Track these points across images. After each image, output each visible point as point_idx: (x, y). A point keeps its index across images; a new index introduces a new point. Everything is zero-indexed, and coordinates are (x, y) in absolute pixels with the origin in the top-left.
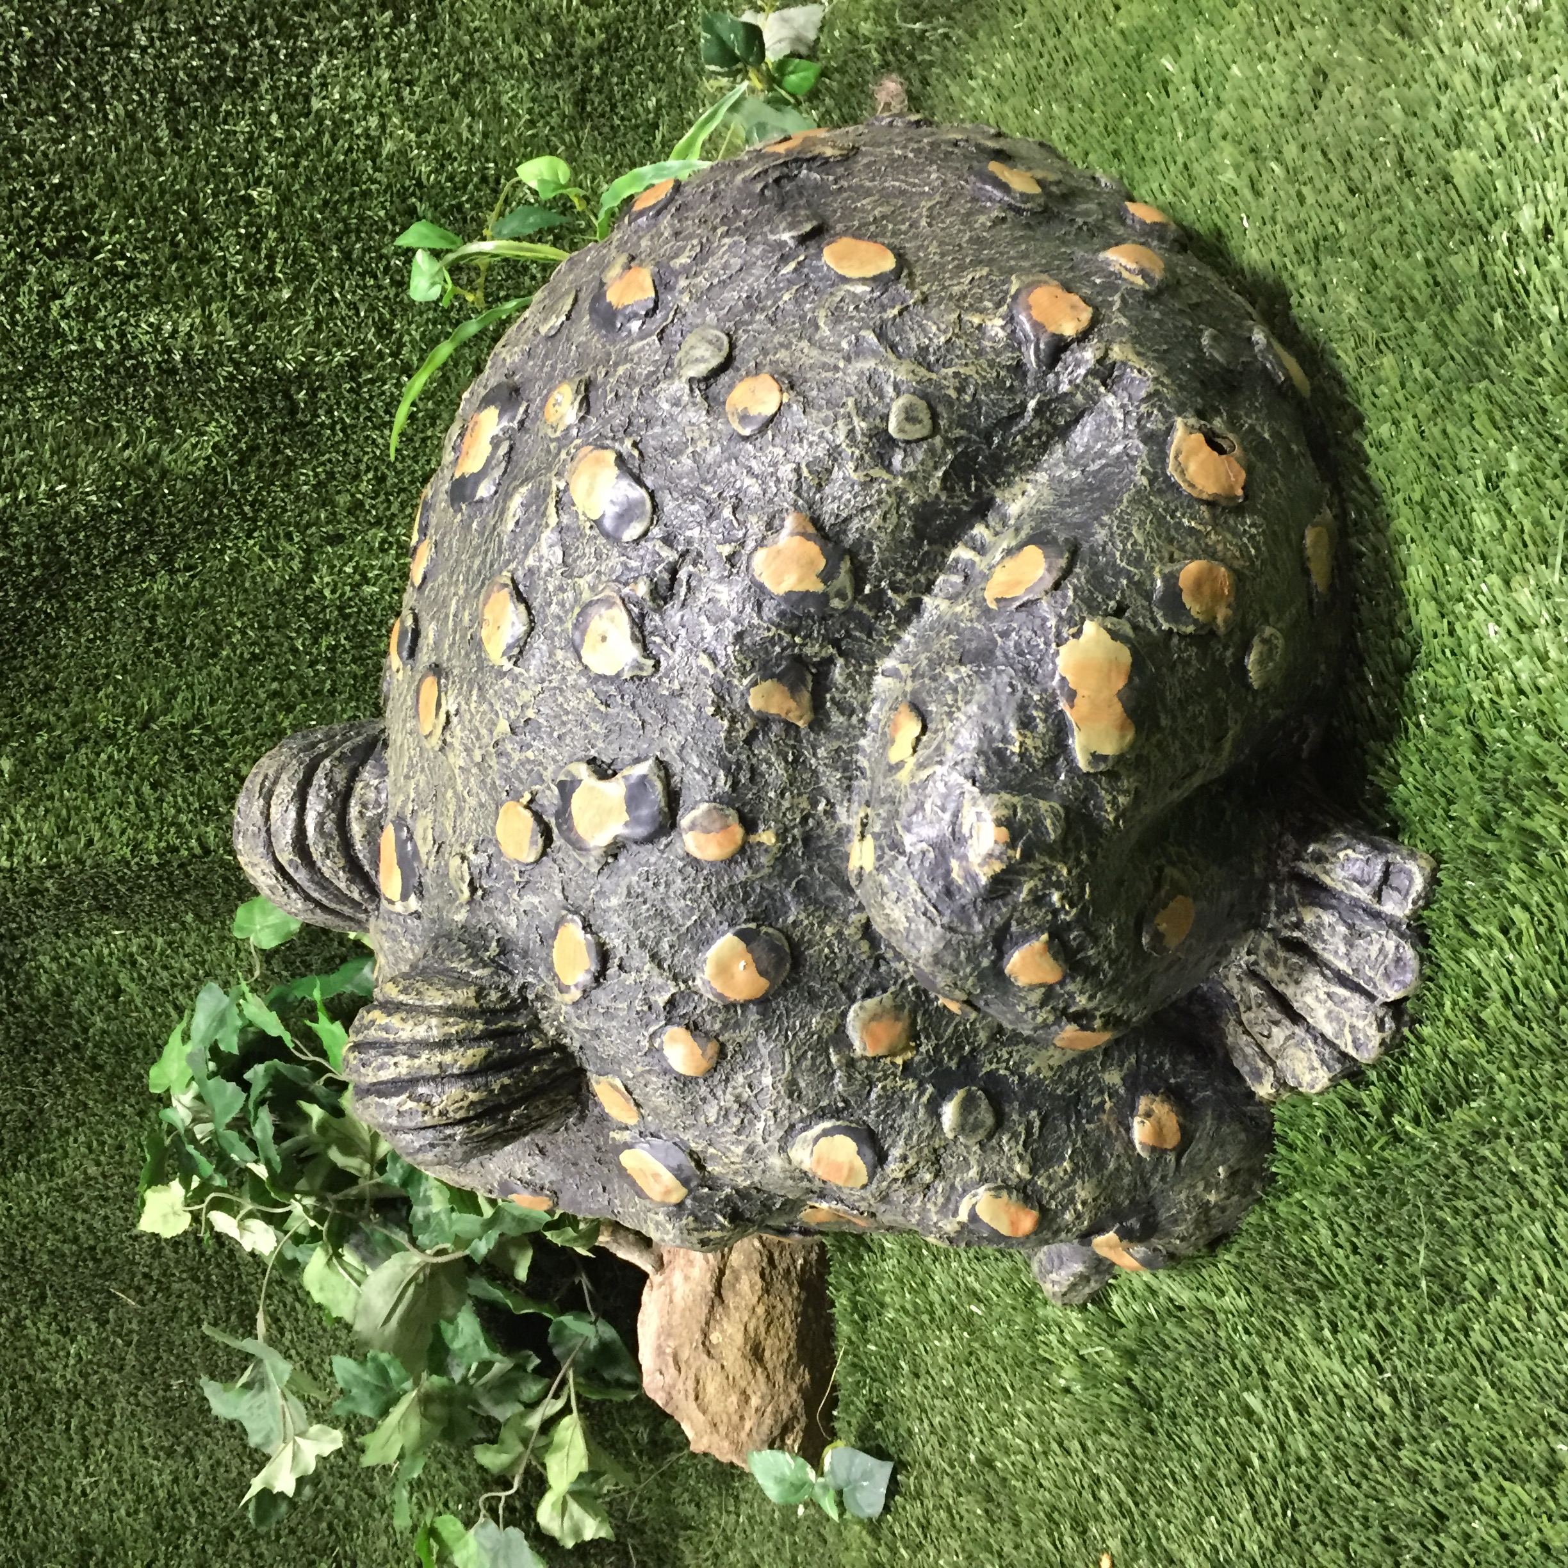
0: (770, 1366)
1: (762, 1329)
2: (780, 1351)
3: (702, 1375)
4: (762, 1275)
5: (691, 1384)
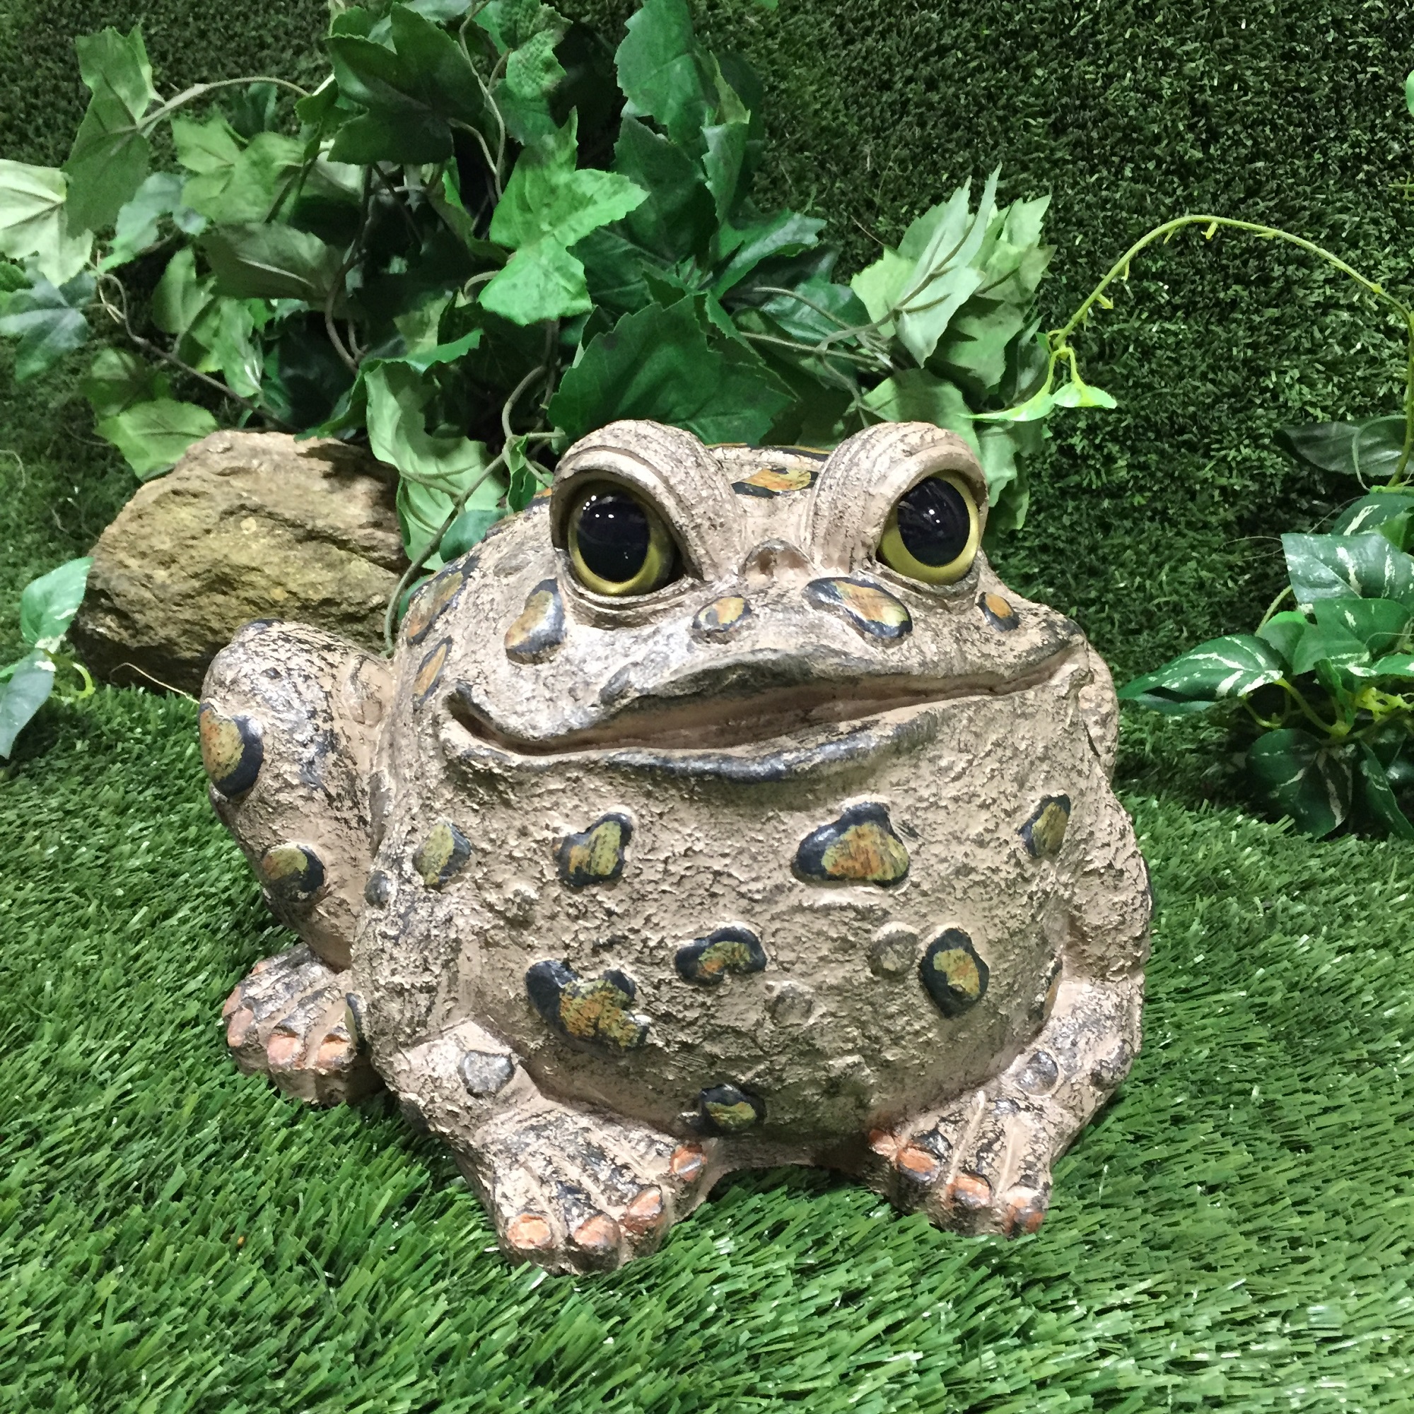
0: (203, 601)
1: (251, 594)
2: (222, 618)
3: (203, 503)
4: (327, 602)
5: (195, 485)
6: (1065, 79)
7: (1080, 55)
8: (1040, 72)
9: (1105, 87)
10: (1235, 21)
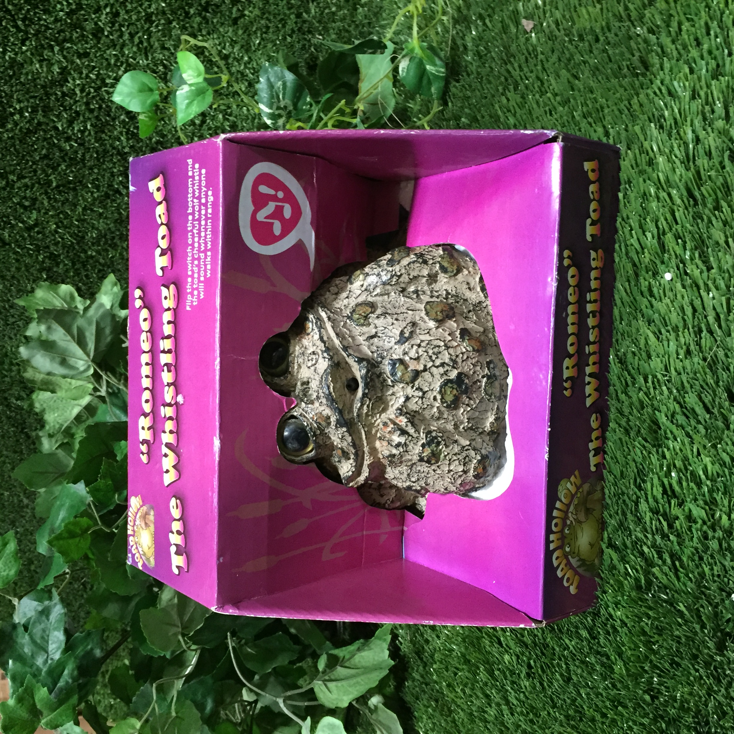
6: (93, 244)
7: (83, 237)
8: (90, 253)
9: (97, 229)
10: (70, 182)
